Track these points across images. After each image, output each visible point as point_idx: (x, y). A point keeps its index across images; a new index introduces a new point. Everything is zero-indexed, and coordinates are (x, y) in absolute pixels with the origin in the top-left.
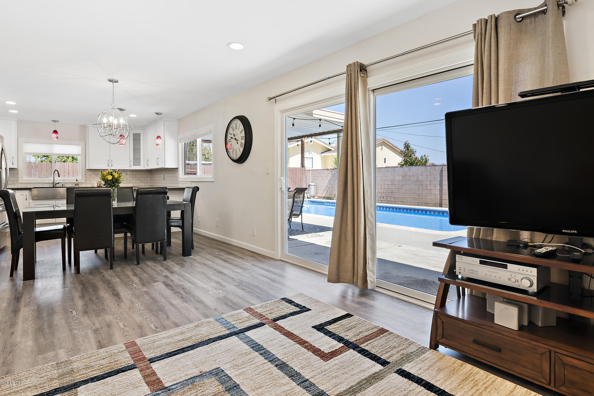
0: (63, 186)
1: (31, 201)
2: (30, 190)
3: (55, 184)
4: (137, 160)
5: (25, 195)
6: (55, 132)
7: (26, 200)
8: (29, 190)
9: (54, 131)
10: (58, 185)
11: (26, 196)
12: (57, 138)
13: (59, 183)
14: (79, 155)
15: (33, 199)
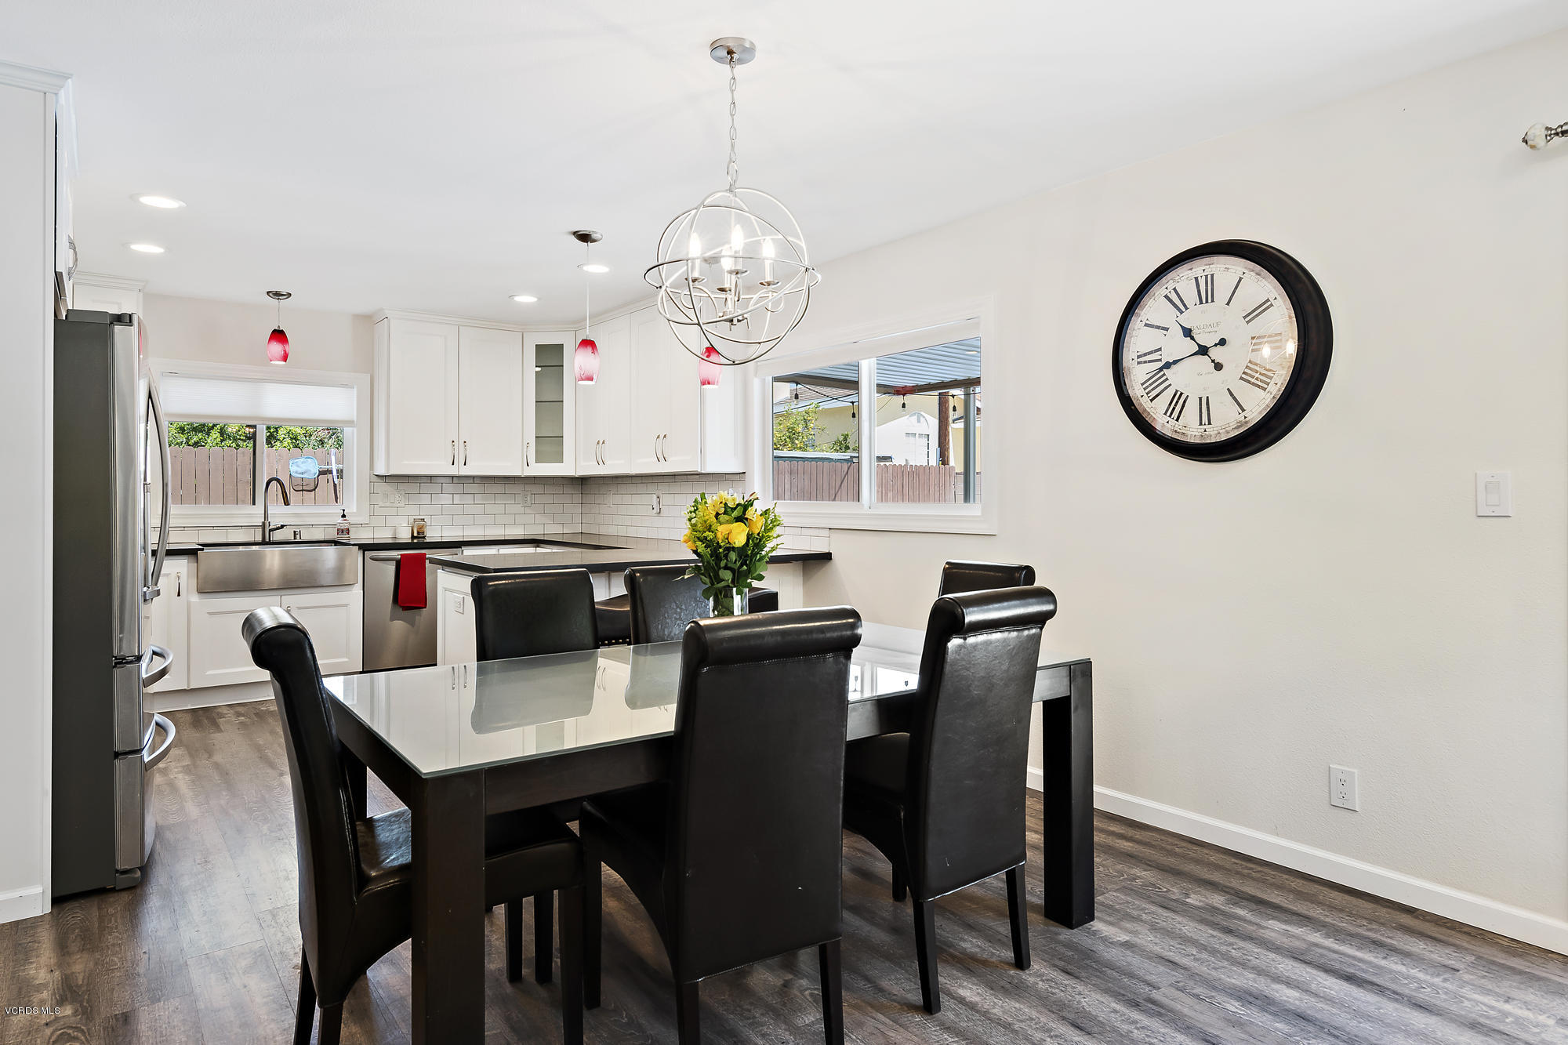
0: (298, 536)
1: (195, 598)
2: (192, 558)
3: (270, 530)
4: (549, 443)
5: (174, 575)
6: (279, 336)
7: (179, 595)
8: (186, 557)
9: (275, 331)
10: (277, 536)
11: (179, 578)
12: (285, 358)
13: (282, 526)
14: (350, 423)
15: (201, 591)
